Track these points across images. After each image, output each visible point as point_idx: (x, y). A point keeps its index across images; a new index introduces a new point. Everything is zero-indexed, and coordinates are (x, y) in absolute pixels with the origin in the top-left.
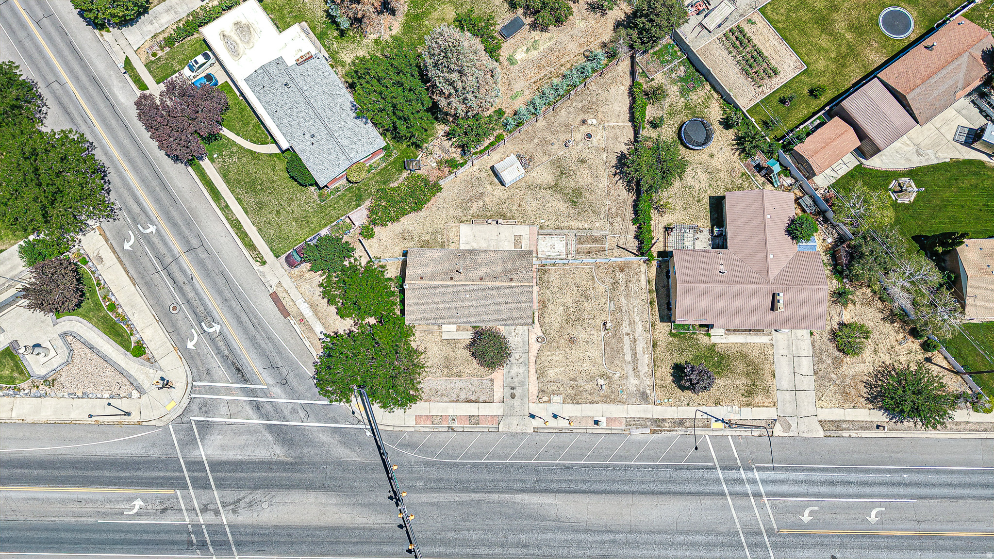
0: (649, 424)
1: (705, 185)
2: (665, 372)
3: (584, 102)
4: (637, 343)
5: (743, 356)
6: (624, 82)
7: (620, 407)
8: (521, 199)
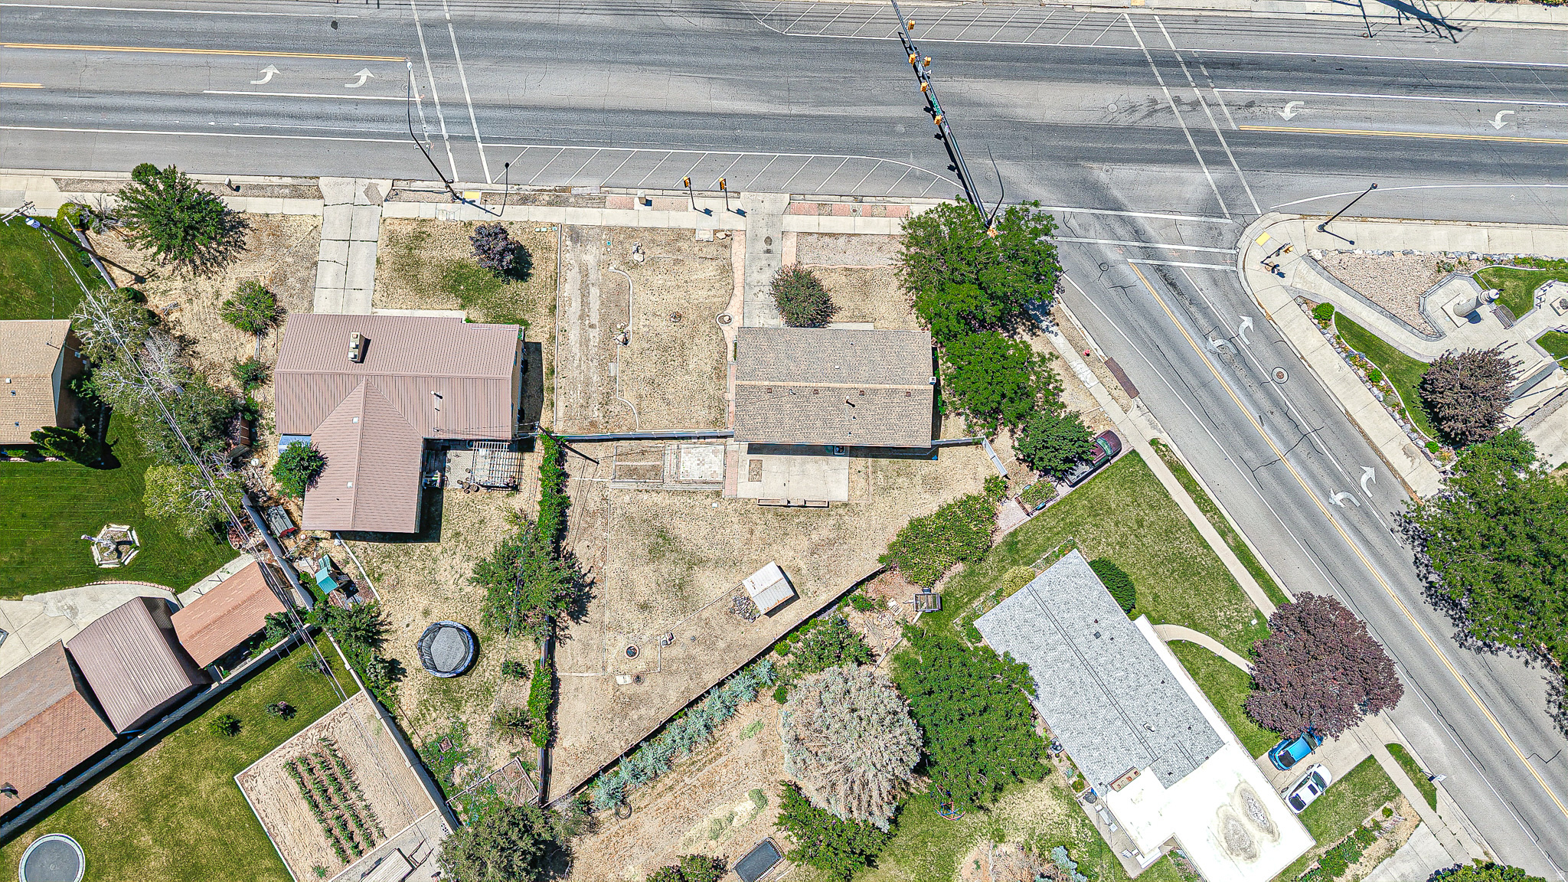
0: (572, 200)
1: (444, 563)
2: (540, 270)
3: (636, 717)
4: (579, 313)
5: (421, 291)
6: (562, 753)
7: (612, 223)
8: (748, 542)
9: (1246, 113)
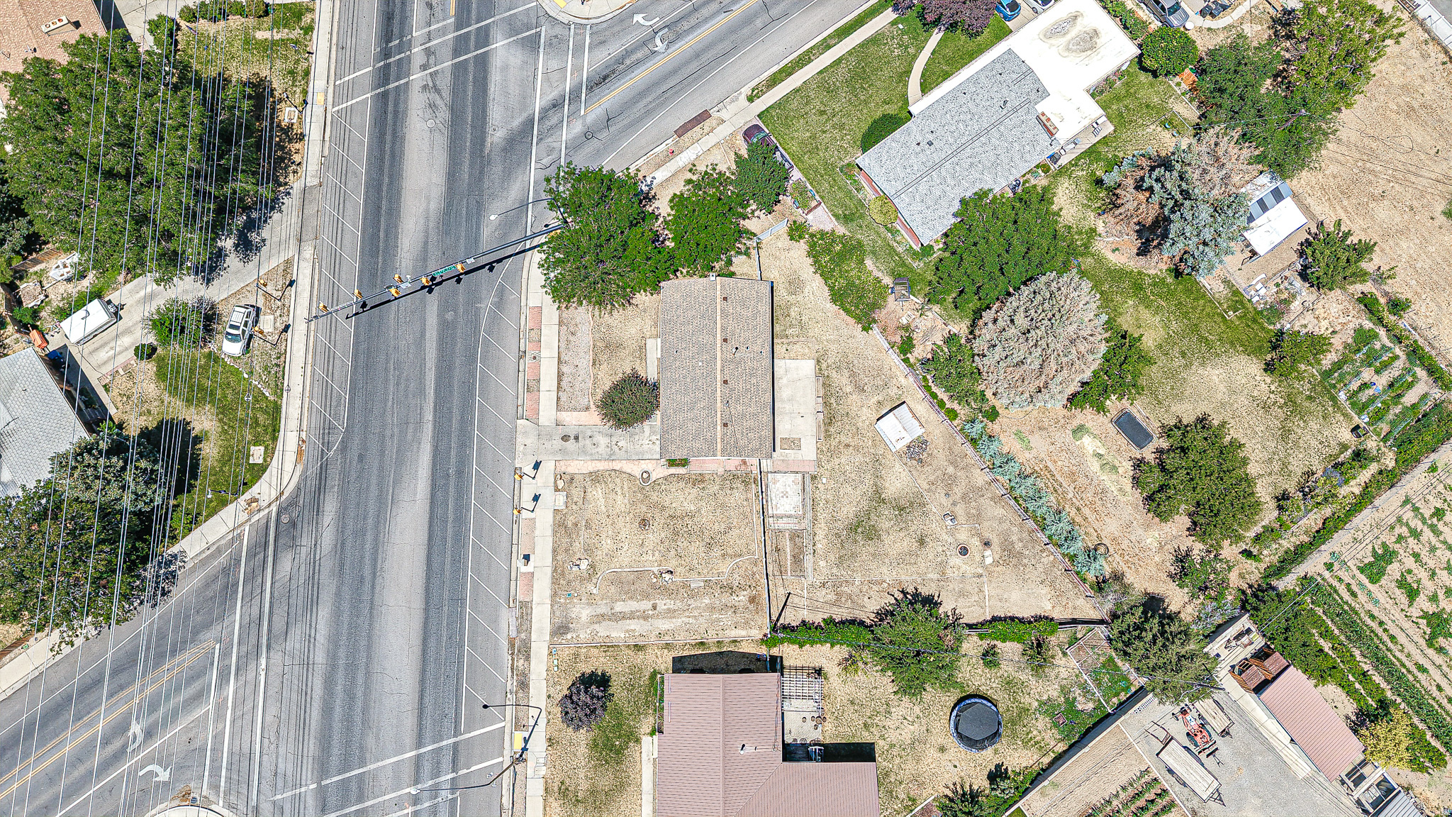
0: (523, 636)
1: (893, 736)
2: (598, 663)
3: (1020, 544)
4: (641, 621)
5: (621, 786)
6: (1058, 609)
7: (548, 593)
8: (857, 449)
9: (438, 10)
